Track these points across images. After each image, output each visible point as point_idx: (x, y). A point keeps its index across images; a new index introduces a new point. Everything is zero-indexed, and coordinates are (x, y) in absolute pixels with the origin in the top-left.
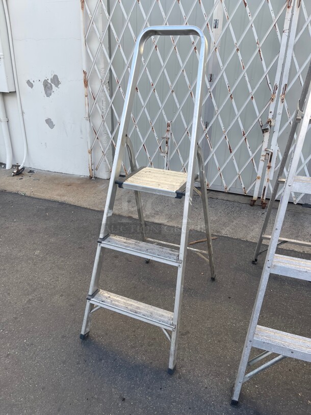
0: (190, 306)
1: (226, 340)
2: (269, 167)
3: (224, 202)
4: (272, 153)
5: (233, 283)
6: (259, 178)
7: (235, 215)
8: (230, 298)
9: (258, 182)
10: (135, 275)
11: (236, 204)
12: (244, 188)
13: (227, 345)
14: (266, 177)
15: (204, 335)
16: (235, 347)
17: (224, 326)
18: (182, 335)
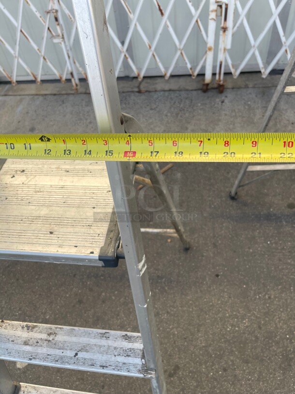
0: (168, 312)
1: (233, 365)
2: (225, 29)
3: (167, 94)
4: (227, 5)
5: (215, 245)
6: (210, 49)
7: (187, 114)
8: (217, 276)
9: (210, 56)
10: (74, 276)
11: (184, 94)
12: (191, 69)
13: (237, 372)
14: (221, 46)
15: (201, 365)
16: (249, 373)
17: (223, 335)
18: (171, 375)
